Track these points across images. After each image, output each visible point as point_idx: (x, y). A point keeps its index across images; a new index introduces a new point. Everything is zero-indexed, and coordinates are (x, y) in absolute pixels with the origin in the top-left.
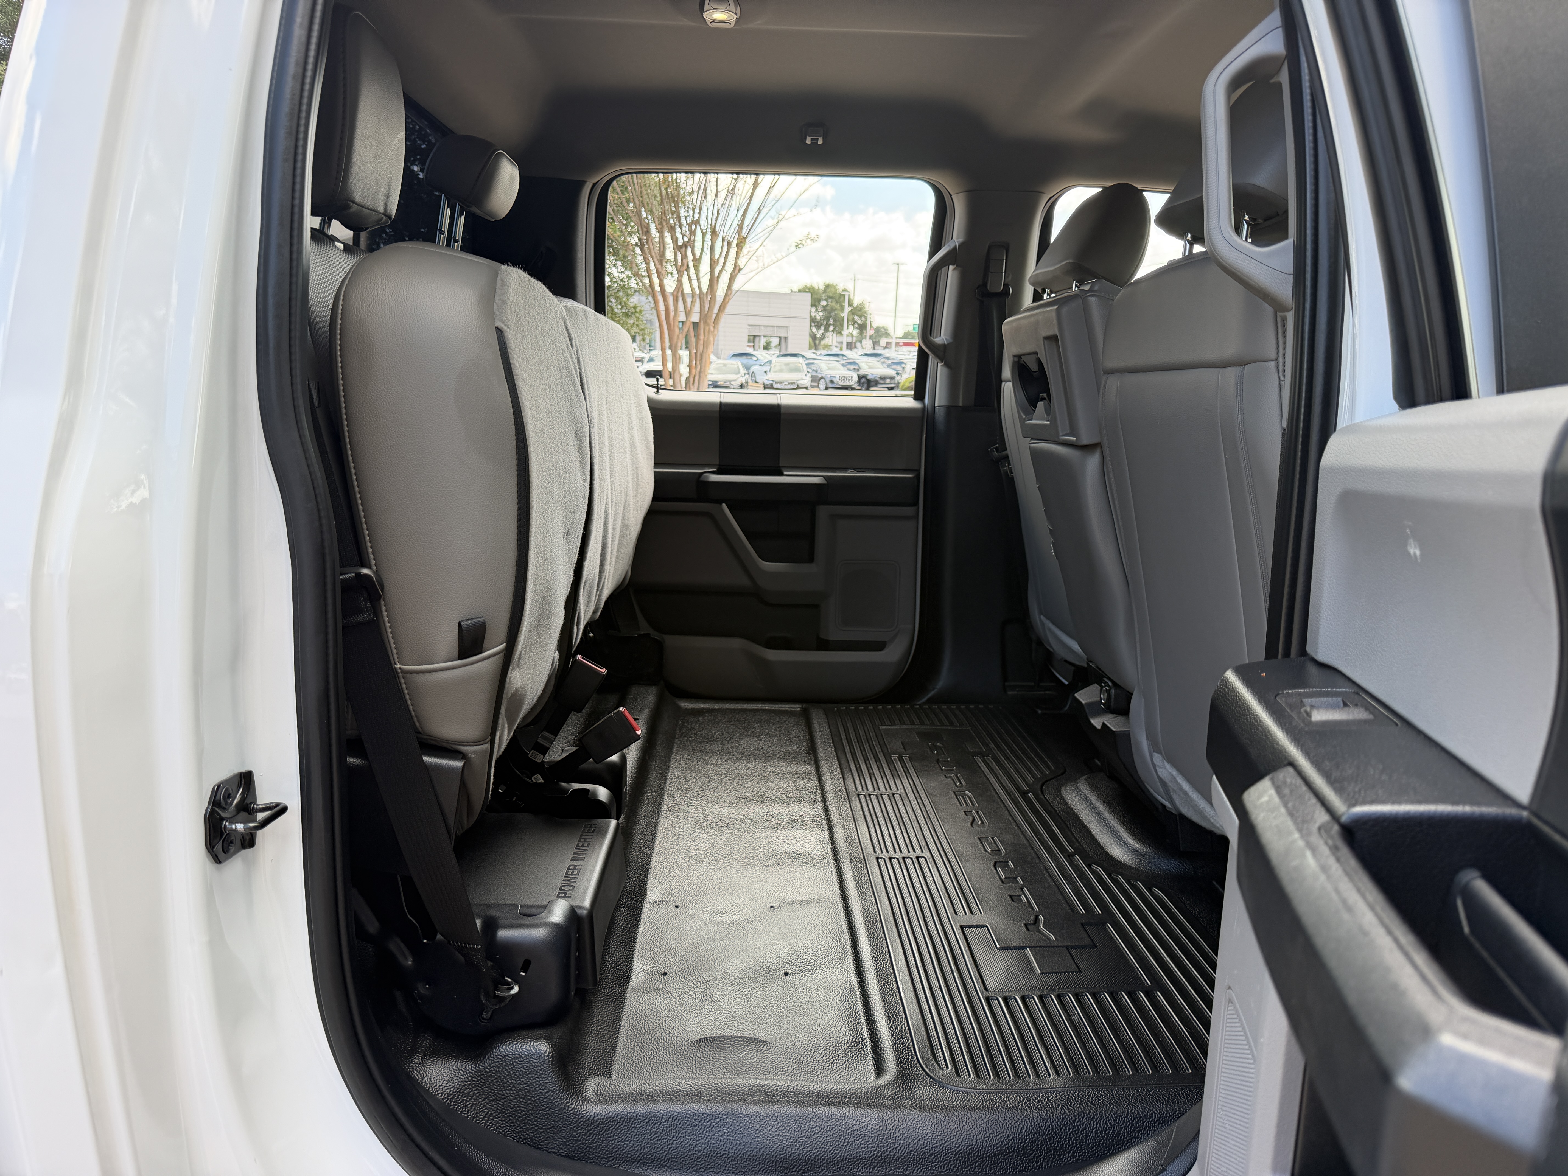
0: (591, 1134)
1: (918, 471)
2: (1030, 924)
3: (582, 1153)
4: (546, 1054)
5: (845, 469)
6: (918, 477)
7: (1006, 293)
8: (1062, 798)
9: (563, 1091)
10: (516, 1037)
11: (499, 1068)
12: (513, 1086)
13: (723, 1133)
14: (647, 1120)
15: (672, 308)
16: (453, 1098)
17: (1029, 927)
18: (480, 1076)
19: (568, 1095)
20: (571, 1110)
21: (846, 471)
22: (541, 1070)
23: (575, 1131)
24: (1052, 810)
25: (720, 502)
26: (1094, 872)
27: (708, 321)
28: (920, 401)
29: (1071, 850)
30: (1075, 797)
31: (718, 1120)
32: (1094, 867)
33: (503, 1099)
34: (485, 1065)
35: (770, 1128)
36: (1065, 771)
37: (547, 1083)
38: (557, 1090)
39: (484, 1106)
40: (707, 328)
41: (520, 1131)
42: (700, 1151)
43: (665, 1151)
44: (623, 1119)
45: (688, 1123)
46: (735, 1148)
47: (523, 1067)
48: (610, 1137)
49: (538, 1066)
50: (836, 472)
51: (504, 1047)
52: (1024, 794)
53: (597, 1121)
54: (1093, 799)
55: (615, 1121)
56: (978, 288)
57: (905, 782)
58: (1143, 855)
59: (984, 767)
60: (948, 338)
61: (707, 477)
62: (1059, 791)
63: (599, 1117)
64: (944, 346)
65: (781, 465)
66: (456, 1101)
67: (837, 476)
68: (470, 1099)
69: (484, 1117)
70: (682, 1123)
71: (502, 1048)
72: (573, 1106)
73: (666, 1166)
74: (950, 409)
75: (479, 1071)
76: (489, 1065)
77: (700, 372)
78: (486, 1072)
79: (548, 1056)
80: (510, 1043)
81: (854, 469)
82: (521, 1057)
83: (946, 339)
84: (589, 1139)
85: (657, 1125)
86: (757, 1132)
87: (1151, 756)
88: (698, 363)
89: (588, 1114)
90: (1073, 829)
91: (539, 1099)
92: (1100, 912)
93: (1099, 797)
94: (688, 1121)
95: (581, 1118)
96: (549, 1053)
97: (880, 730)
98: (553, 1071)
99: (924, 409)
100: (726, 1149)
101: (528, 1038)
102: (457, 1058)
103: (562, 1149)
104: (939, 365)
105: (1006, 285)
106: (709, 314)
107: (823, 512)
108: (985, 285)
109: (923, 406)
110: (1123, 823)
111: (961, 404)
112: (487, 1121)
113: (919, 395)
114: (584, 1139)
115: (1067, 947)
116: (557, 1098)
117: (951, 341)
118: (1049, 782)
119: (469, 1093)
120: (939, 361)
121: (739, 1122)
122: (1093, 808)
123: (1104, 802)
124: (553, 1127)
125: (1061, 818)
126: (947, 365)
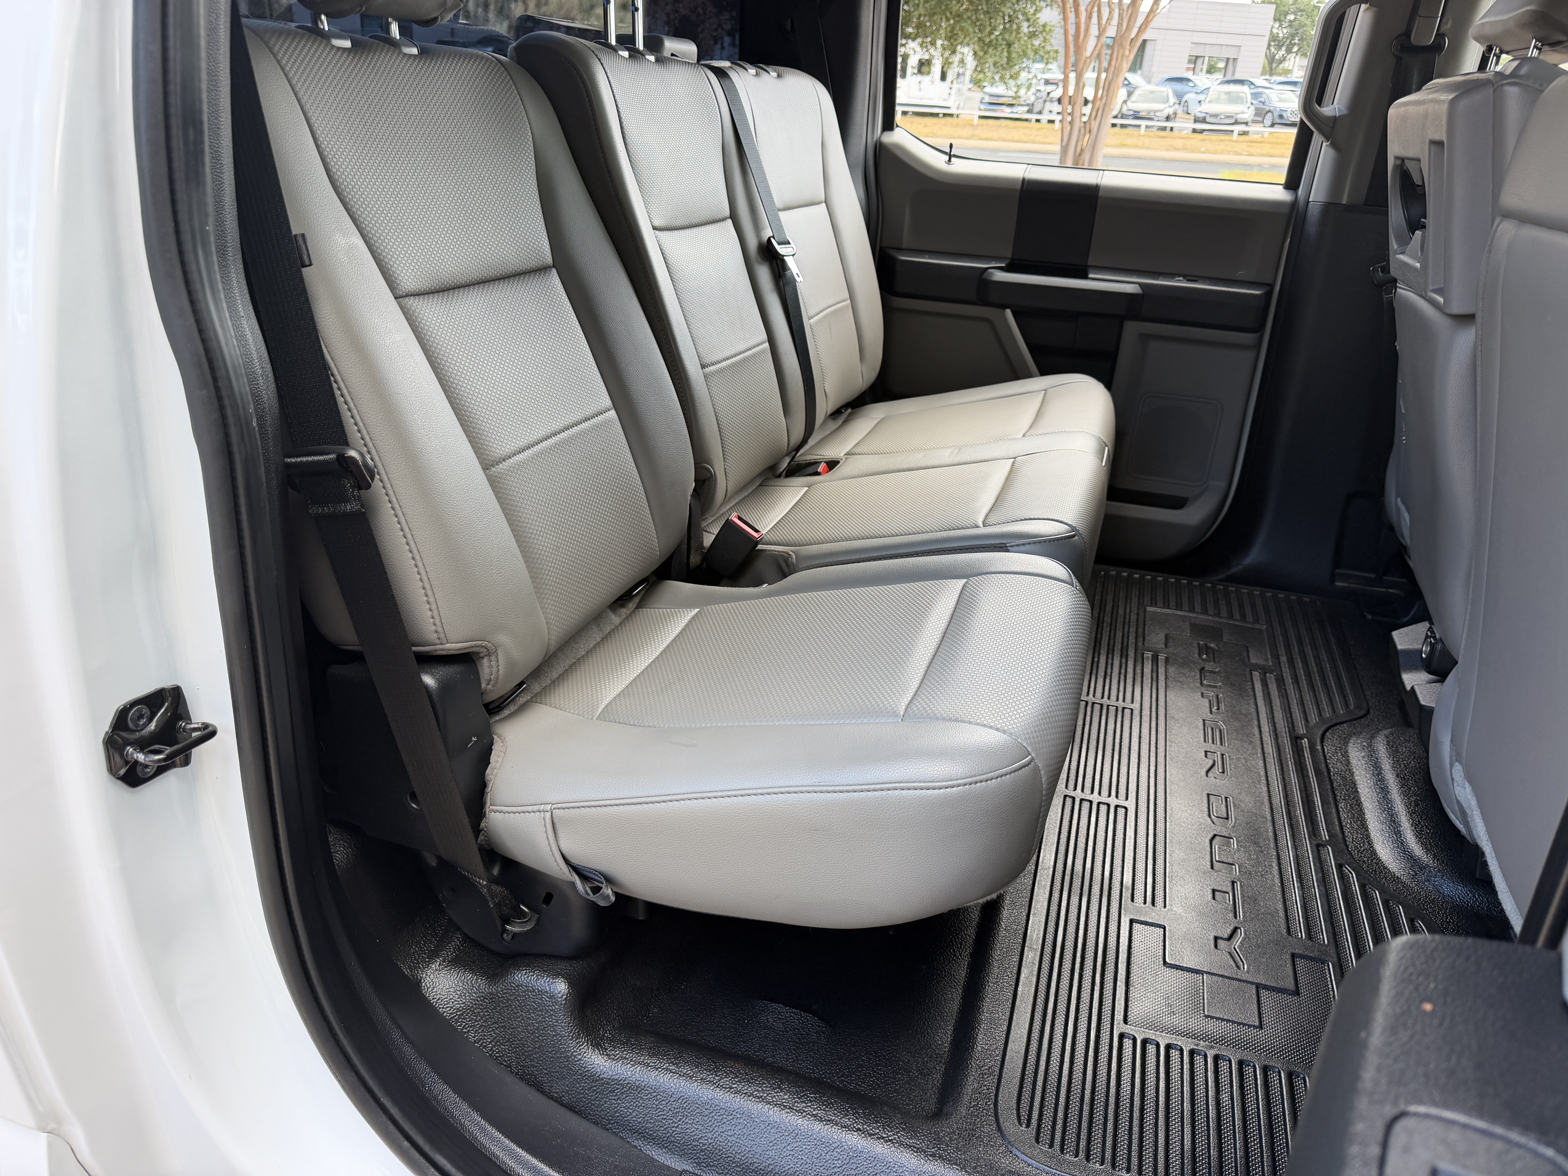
0: (595, 1090)
1: (1271, 286)
2: (1222, 939)
3: (583, 1106)
4: (559, 995)
5: (1171, 275)
6: (1268, 295)
7: (1437, 47)
8: (1346, 755)
9: (572, 1038)
10: (535, 967)
11: (512, 996)
12: (523, 1019)
13: (732, 1133)
14: (655, 1094)
15: (1083, 26)
16: (462, 1014)
17: (1220, 942)
18: (491, 999)
19: (577, 1043)
20: (578, 1061)
21: (1173, 278)
22: (552, 1011)
23: (579, 1083)
24: (1325, 770)
25: (1004, 307)
26: (1342, 877)
27: (1124, 43)
28: (1291, 191)
29: (1325, 835)
30: (1364, 757)
31: (731, 1117)
32: (1347, 869)
33: (512, 1028)
34: (498, 988)
35: (786, 1145)
36: (1368, 712)
37: (556, 1026)
38: (565, 1036)
39: (493, 1030)
40: (1121, 52)
41: (526, 1066)
42: (704, 1145)
43: (668, 1132)
44: (629, 1085)
45: (697, 1111)
46: (742, 1154)
47: (534, 1002)
48: (614, 1099)
49: (549, 1006)
50: (1157, 279)
51: (520, 975)
52: (1296, 739)
53: (602, 1080)
54: (1387, 765)
55: (621, 1084)
56: (1397, 38)
57: (1147, 692)
58: (1422, 868)
59: (1258, 686)
60: (1342, 108)
61: (991, 274)
62: (1346, 743)
63: (605, 1076)
64: (1335, 119)
65: (1089, 263)
66: (465, 1019)
67: (1157, 285)
68: (479, 1020)
69: (492, 1041)
70: (691, 1109)
71: (517, 976)
72: (580, 1057)
73: (667, 1147)
74: (1330, 208)
75: (491, 994)
76: (502, 991)
77: (1105, 105)
78: (498, 996)
79: (562, 997)
80: (526, 973)
81: (1184, 276)
82: (534, 990)
83: (1339, 109)
84: (592, 1096)
85: (664, 1102)
86: (771, 1144)
87: (1452, 765)
88: (1105, 93)
89: (594, 1069)
90: (1342, 805)
91: (546, 1040)
92: (1326, 942)
93: (1396, 764)
94: (698, 1108)
95: (586, 1071)
96: (563, 995)
97: (1145, 611)
98: (564, 1015)
99: (1294, 204)
100: (734, 1152)
101: (546, 971)
102: (473, 971)
103: (564, 1096)
104: (1324, 144)
105: (1440, 36)
106: (1126, 34)
107: (1131, 329)
108: (1408, 34)
109: (1294, 198)
110: (1411, 814)
111: (1344, 202)
112: (494, 1046)
113: (1292, 183)
114: (586, 1094)
115: (1258, 986)
116: (565, 1044)
117: (1345, 112)
118: (1338, 727)
119: (479, 1013)
120: (1324, 140)
121: (753, 1127)
122: (1380, 781)
123: (1397, 776)
124: (557, 1072)
125: (1332, 784)
126: (1334, 145)
